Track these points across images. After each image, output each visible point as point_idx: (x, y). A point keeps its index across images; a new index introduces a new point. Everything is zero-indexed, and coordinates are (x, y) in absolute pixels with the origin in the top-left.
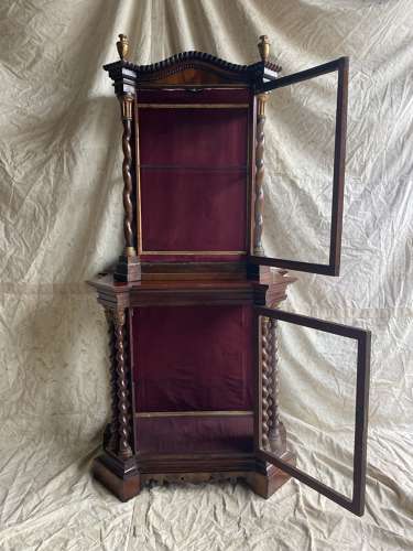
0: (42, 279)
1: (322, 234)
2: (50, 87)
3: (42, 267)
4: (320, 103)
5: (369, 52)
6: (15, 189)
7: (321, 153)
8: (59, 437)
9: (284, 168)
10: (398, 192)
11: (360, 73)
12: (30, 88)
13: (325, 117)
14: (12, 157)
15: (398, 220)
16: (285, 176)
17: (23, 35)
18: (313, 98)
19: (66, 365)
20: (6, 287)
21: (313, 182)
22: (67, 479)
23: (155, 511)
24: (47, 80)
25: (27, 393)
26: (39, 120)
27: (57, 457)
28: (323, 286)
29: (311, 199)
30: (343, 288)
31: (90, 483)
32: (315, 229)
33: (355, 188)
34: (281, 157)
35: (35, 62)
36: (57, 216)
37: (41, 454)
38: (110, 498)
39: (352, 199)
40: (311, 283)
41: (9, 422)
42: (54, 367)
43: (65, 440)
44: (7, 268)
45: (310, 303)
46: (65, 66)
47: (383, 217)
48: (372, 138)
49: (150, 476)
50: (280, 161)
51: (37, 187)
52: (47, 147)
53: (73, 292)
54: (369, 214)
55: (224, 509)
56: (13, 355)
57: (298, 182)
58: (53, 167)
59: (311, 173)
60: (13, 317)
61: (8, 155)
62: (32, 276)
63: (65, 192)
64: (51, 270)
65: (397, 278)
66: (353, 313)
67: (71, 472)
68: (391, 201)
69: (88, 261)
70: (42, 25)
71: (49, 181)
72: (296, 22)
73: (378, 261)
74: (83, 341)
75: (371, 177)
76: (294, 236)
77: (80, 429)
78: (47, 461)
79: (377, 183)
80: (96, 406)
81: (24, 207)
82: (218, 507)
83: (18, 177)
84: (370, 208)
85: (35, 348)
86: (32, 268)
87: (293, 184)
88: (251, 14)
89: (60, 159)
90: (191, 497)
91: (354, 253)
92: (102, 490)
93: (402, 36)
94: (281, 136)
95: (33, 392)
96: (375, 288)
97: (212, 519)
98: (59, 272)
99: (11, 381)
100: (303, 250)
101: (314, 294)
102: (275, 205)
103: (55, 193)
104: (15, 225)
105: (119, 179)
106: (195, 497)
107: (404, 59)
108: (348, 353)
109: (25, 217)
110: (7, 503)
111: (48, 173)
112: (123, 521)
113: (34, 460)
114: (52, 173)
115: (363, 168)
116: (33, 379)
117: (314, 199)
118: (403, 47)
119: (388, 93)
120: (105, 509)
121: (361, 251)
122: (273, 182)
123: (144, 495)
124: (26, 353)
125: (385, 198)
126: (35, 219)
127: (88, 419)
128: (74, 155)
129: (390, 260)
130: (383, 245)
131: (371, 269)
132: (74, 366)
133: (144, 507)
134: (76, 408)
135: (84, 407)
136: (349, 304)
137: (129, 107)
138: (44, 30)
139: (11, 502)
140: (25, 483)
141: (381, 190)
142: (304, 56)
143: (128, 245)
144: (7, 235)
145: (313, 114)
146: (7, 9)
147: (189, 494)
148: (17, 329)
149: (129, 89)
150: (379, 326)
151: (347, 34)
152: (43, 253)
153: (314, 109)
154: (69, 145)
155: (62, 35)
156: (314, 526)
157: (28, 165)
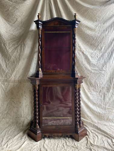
0: (15, 79)
1: (91, 66)
2: (19, 28)
3: (15, 75)
4: (90, 32)
5: (102, 18)
6: (9, 54)
7: (90, 45)
8: (18, 125)
9: (80, 49)
10: (111, 55)
11: (100, 24)
12: (14, 28)
13: (91, 35)
14: (9, 46)
15: (111, 63)
16: (81, 51)
17: (13, 15)
18: (88, 31)
19: (20, 103)
20: (5, 81)
21: (88, 52)
22: (20, 136)
23: (46, 145)
24: (18, 26)
25: (9, 111)
26: (16, 36)
27: (17, 130)
28: (92, 81)
29: (88, 57)
30: (97, 81)
31: (27, 136)
32: (89, 65)
33: (99, 54)
34: (80, 46)
35: (15, 22)
36: (20, 61)
37: (12, 129)
38: (33, 141)
39: (99, 57)
40: (88, 80)
41: (4, 119)
42: (17, 103)
43: (19, 125)
44: (6, 75)
45: (88, 85)
46: (23, 23)
47: (107, 62)
48: (104, 41)
49: (44, 134)
50: (79, 47)
51: (15, 54)
52: (18, 43)
53: (23, 82)
54: (103, 61)
55: (66, 144)
56: (6, 100)
57: (84, 52)
58: (19, 48)
59: (87, 50)
60: (7, 89)
61: (8, 45)
62: (13, 77)
63: (22, 55)
64: (18, 76)
65: (112, 78)
66: (100, 88)
67: (21, 134)
68: (109, 57)
69: (28, 73)
70: (18, 13)
71: (18, 52)
72: (83, 11)
73: (106, 73)
74: (25, 96)
75: (104, 51)
76: (84, 67)
77: (23, 122)
78: (14, 131)
79: (105, 53)
80: (28, 116)
81: (11, 59)
82: (64, 143)
83: (10, 51)
84: (103, 59)
85: (12, 98)
86: (13, 75)
87: (83, 53)
88: (71, 10)
89: (21, 46)
90: (56, 141)
91: (100, 71)
92: (30, 138)
93: (111, 15)
94: (79, 40)
95: (11, 111)
96: (106, 81)
97: (63, 147)
98: (20, 77)
99: (5, 107)
100: (86, 71)
101: (89, 83)
102: (78, 58)
103: (20, 55)
104: (9, 64)
105: (37, 51)
106: (57, 141)
107: (111, 21)
108: (99, 99)
109: (11, 62)
110: (3, 142)
111: (18, 50)
112: (37, 147)
113: (10, 131)
114: (19, 50)
115: (101, 49)
116: (11, 107)
117: (89, 57)
118: (111, 18)
119: (108, 29)
120: (31, 144)
121: (102, 71)
122: (78, 52)
123: (43, 140)
124: (10, 99)
125: (107, 57)
126: (14, 62)
127: (26, 119)
128: (25, 45)
129: (110, 73)
130: (107, 69)
131: (104, 76)
132: (23, 103)
133: (43, 143)
134: (23, 116)
135: (25, 116)
136: (99, 85)
137: (40, 31)
138: (18, 14)
139: (4, 141)
140: (8, 137)
141: (106, 54)
142: (85, 20)
143: (39, 68)
144: (6, 66)
145: (88, 35)
146: (9, 9)
147: (55, 140)
148: (7, 92)
149: (40, 27)
150: (107, 92)
151: (96, 14)
152: (16, 71)
153: (88, 33)
154: (24, 42)
155: (23, 15)
156: (93, 149)
157: (13, 48)
